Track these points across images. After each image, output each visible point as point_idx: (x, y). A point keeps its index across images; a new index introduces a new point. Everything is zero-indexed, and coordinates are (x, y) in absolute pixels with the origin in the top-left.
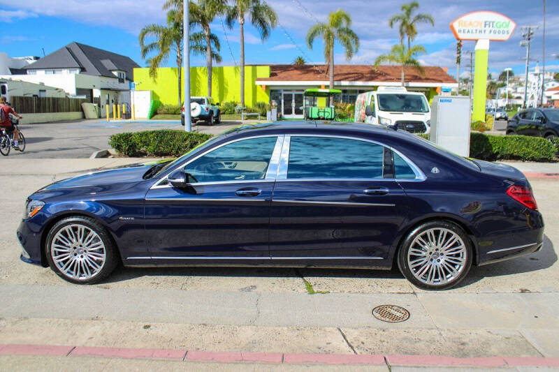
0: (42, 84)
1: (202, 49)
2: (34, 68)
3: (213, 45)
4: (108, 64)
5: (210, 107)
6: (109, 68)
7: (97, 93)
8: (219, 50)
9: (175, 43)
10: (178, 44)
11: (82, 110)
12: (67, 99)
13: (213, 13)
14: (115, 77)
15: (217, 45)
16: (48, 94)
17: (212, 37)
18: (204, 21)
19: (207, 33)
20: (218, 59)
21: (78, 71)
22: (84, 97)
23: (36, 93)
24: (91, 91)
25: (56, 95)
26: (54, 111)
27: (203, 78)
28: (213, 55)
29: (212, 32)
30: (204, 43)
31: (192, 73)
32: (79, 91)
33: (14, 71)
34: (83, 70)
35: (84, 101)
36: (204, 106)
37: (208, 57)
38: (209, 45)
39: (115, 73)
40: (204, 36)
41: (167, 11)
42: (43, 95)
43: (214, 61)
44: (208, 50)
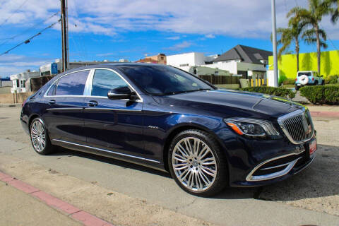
0: (217, 68)
1: (313, 40)
2: (216, 61)
3: (321, 37)
4: (258, 56)
5: (316, 78)
6: (258, 58)
7: (250, 73)
8: (325, 40)
9: (294, 38)
10: (297, 39)
11: (239, 83)
12: (231, 77)
13: (320, 15)
14: (261, 64)
15: (324, 36)
16: (219, 74)
17: (320, 32)
18: (313, 21)
19: (316, 29)
20: (325, 46)
21: (240, 61)
22: (241, 75)
23: (213, 73)
24: (246, 72)
25: (224, 74)
26: (222, 83)
27: (314, 60)
28: (321, 44)
29: (320, 28)
30: (314, 36)
31: (307, 57)
32: (239, 72)
33: (207, 63)
34: (242, 60)
35: (241, 77)
36: (311, 77)
37: (318, 45)
38: (318, 37)
39: (262, 61)
40: (315, 32)
41: (290, 18)
42: (217, 74)
43: (322, 48)
44: (318, 41)
